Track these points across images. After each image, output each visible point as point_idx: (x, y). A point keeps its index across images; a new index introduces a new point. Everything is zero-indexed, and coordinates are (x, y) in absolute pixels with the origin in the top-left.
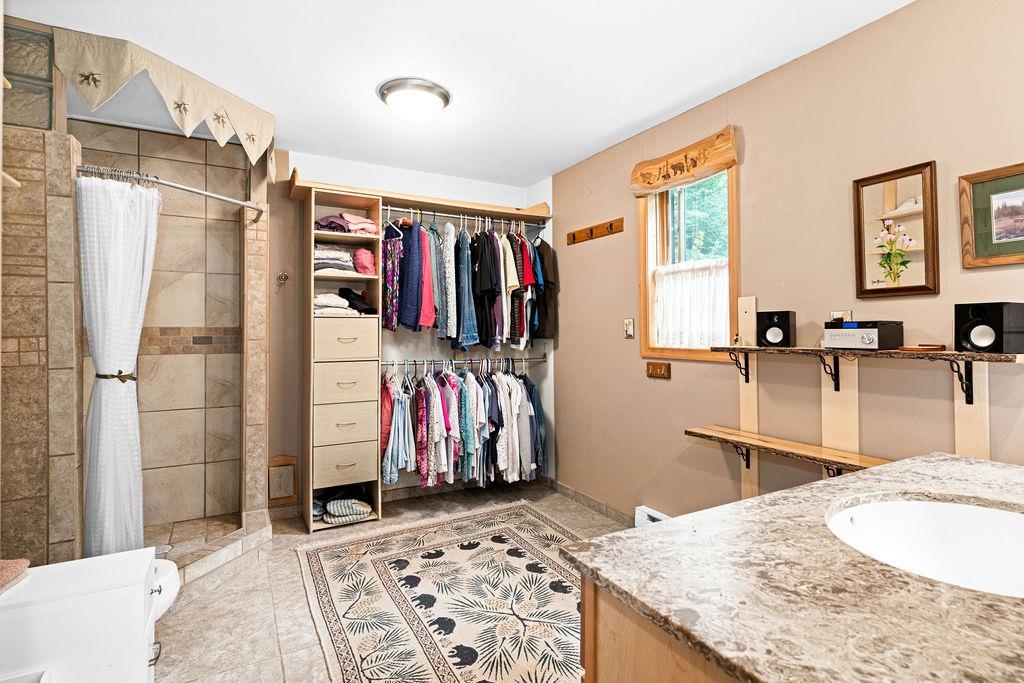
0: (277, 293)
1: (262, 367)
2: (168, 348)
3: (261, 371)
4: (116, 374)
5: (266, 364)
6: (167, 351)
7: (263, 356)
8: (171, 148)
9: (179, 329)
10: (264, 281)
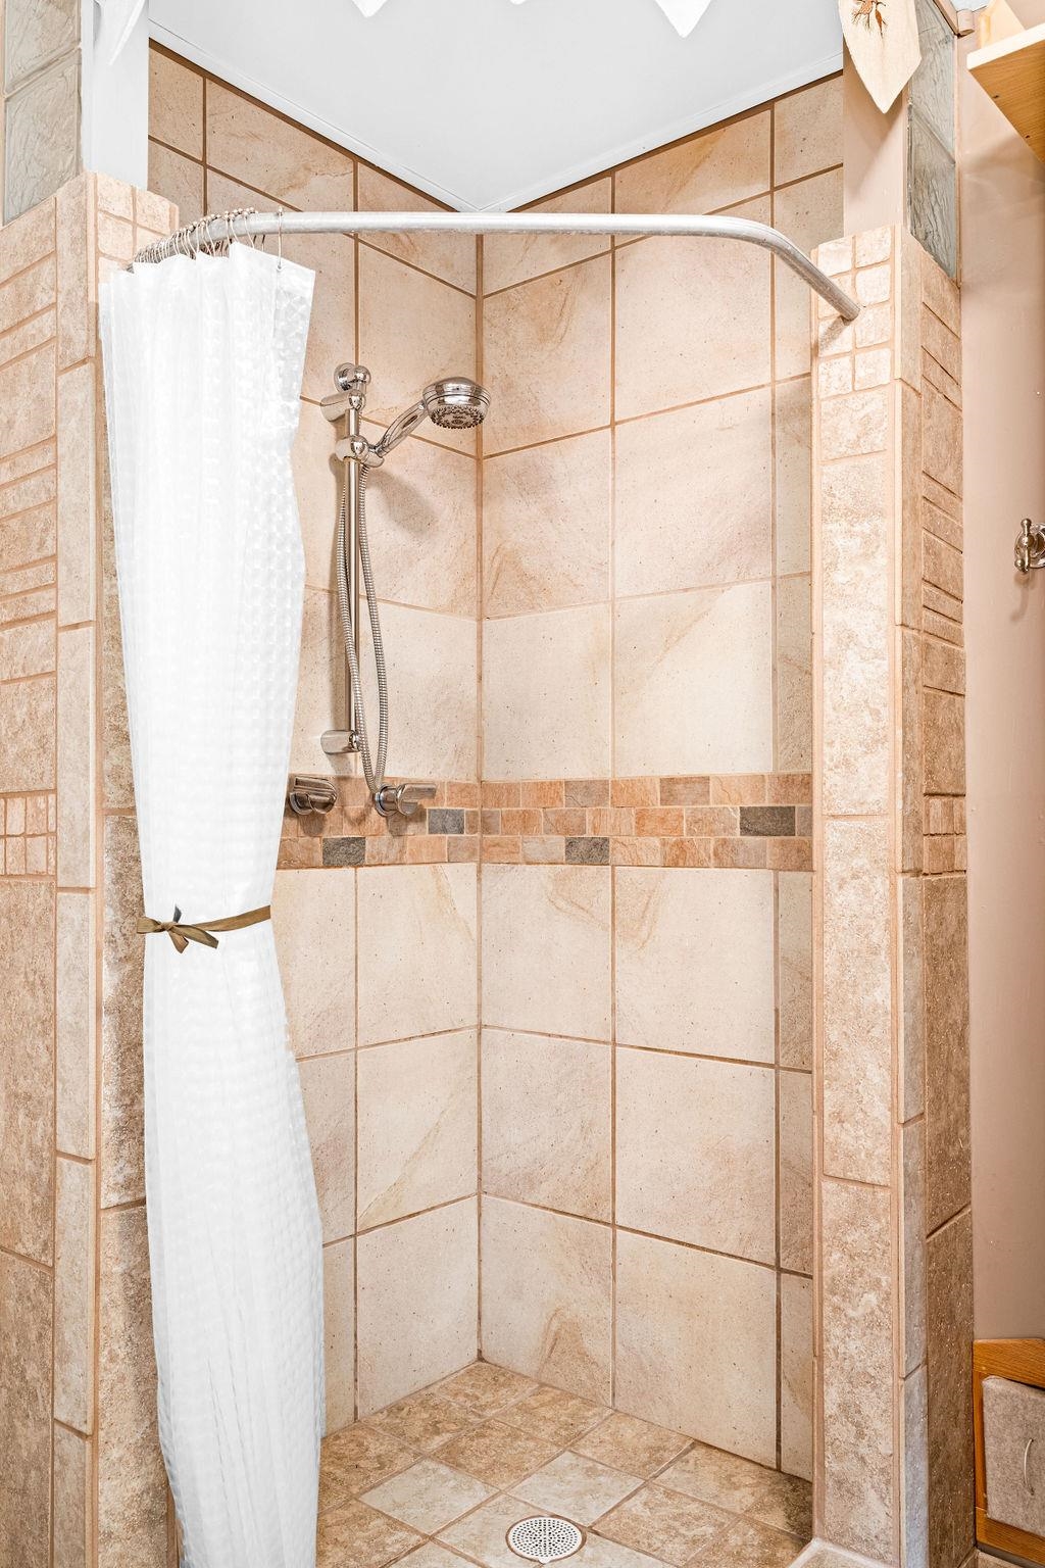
0: (1016, 617)
1: (878, 936)
2: (680, 845)
3: (875, 951)
4: (168, 919)
5: (890, 924)
6: (679, 856)
7: (880, 886)
8: (683, 184)
9: (705, 780)
10: (881, 561)
